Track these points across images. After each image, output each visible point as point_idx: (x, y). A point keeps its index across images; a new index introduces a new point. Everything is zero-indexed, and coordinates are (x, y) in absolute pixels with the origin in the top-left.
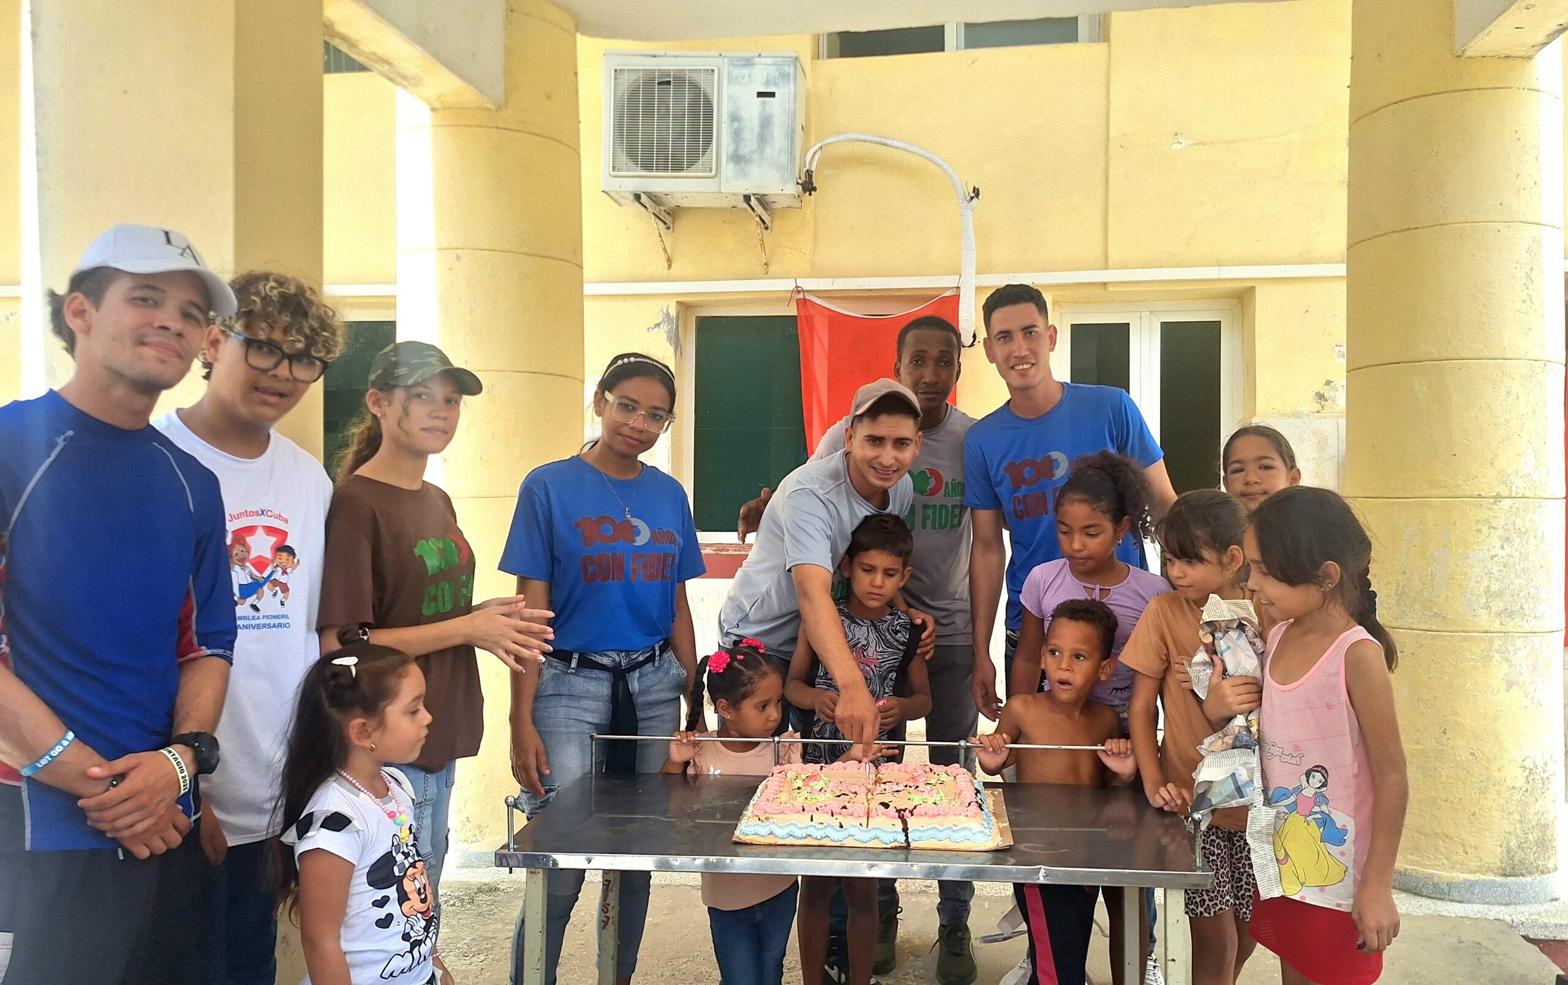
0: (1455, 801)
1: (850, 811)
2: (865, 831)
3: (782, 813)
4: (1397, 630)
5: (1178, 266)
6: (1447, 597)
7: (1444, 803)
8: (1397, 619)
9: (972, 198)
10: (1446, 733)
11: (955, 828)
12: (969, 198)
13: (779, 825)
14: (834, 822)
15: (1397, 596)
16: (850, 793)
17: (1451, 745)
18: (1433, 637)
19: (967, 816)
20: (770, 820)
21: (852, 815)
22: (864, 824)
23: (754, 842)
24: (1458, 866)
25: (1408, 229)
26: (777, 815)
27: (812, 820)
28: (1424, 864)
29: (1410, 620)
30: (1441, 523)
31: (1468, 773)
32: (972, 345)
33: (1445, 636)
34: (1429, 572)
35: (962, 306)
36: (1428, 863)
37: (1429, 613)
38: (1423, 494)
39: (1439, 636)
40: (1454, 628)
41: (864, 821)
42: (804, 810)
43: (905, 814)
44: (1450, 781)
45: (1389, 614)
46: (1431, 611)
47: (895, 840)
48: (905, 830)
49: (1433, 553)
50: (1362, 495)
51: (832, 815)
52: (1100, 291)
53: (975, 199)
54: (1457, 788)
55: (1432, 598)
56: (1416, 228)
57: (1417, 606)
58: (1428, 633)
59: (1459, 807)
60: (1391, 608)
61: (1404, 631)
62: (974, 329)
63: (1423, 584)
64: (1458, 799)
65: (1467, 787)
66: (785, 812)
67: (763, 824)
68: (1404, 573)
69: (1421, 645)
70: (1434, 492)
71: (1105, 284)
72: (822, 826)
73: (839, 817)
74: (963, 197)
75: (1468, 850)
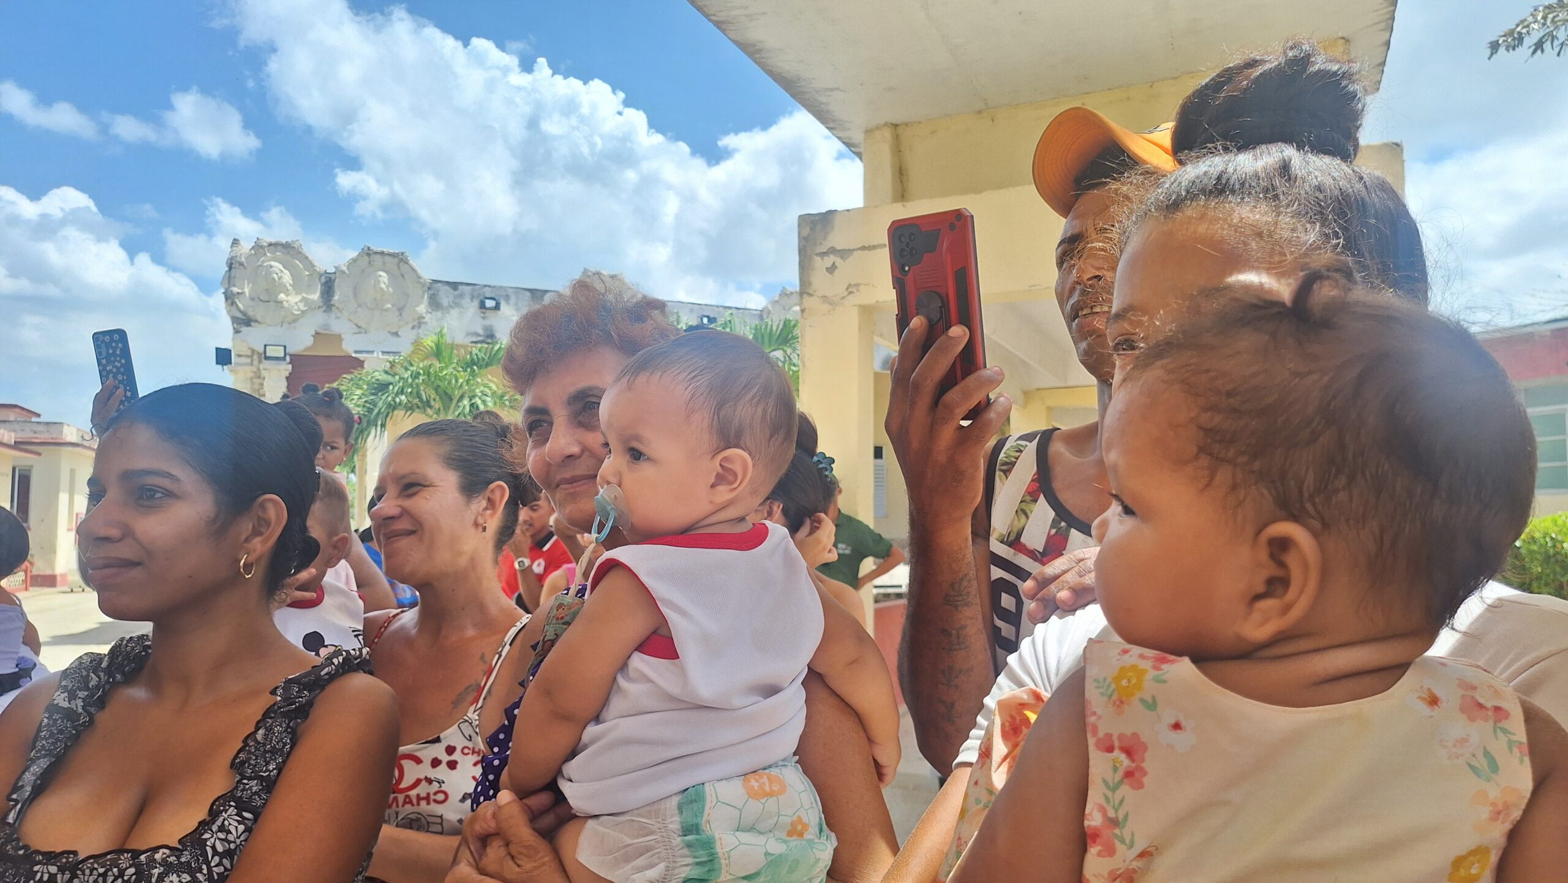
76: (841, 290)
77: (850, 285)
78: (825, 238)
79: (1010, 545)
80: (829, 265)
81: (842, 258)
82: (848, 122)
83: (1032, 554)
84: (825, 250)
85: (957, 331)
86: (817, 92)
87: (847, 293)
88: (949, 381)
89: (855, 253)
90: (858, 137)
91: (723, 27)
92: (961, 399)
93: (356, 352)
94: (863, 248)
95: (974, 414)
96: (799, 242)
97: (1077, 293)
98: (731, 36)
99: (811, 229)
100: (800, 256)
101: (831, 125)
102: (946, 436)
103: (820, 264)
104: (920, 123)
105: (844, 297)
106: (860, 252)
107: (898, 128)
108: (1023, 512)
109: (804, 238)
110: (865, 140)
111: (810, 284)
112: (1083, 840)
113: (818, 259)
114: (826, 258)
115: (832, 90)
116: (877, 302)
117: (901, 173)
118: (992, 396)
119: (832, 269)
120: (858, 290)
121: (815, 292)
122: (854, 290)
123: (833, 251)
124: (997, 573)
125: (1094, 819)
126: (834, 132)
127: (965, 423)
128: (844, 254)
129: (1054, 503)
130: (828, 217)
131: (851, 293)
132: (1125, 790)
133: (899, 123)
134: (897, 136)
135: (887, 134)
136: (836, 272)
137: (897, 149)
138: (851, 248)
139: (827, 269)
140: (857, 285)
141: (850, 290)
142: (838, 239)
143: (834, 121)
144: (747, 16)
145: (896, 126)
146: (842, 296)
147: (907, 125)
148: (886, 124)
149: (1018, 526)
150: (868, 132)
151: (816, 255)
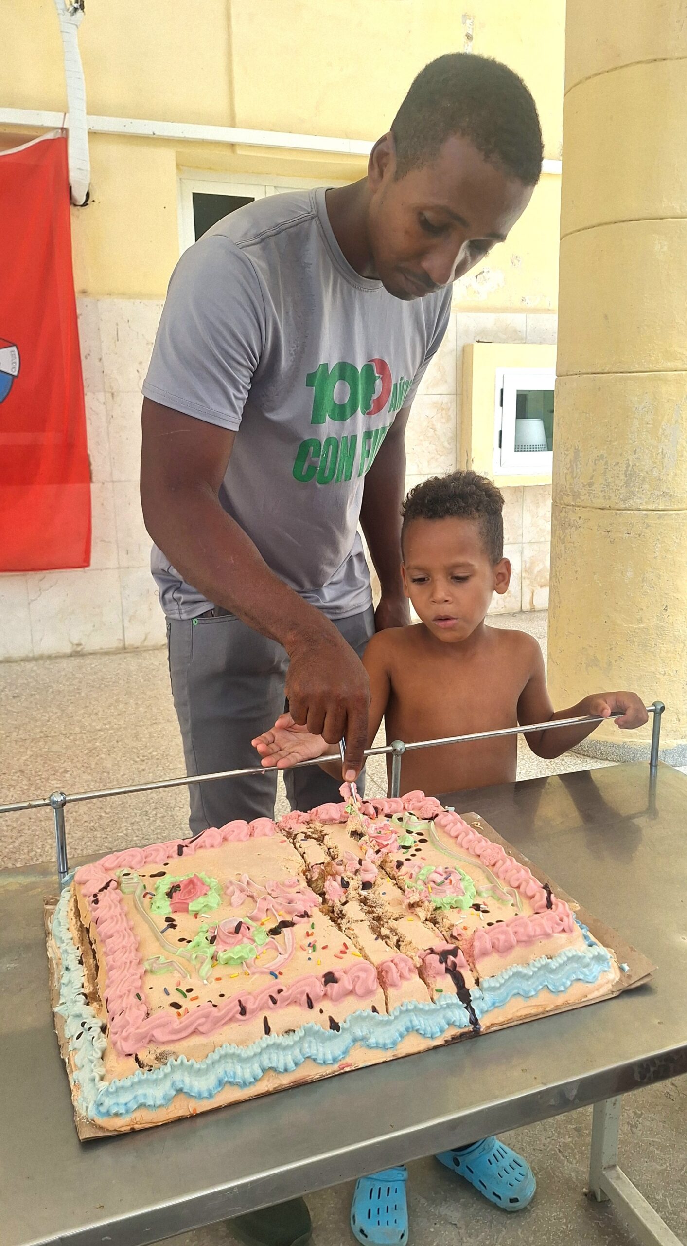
0: (672, 674)
1: (346, 982)
2: (389, 1023)
3: (195, 1032)
4: (624, 512)
5: (307, 133)
6: (676, 475)
7: (662, 676)
8: (624, 501)
9: (76, 9)
10: (667, 610)
11: (554, 964)
12: (71, 9)
13: (197, 1066)
14: (315, 1020)
15: (626, 477)
16: (296, 919)
17: (671, 621)
18: (660, 517)
19: (564, 930)
20: (171, 1059)
21: (352, 992)
22: (381, 1008)
23: (137, 1127)
24: (673, 733)
25: (655, 60)
26: (185, 1044)
27: (268, 1031)
28: (642, 736)
29: (638, 501)
30: (674, 398)
31: (684, 646)
32: (85, 204)
33: (672, 515)
34: (660, 450)
35: (71, 151)
36: (646, 734)
37: (657, 492)
38: (660, 367)
39: (666, 515)
40: (680, 506)
41: (378, 998)
42: (243, 1012)
43: (456, 960)
44: (669, 655)
45: (616, 496)
46: (659, 490)
47: (451, 1024)
48: (464, 995)
49: (665, 430)
50: (590, 371)
51: (311, 1006)
52: (227, 152)
53: (80, 11)
54: (674, 661)
55: (661, 477)
56: (664, 60)
57: (646, 486)
58: (655, 512)
59: (675, 679)
60: (618, 490)
61: (632, 512)
62: (87, 182)
63: (654, 463)
64: (675, 672)
65: (683, 659)
66: (201, 1029)
67: (153, 1076)
68: (635, 452)
69: (648, 526)
70: (670, 365)
71: (232, 146)
72: (296, 1037)
73: (326, 1005)
74: (62, 7)
75: (681, 717)
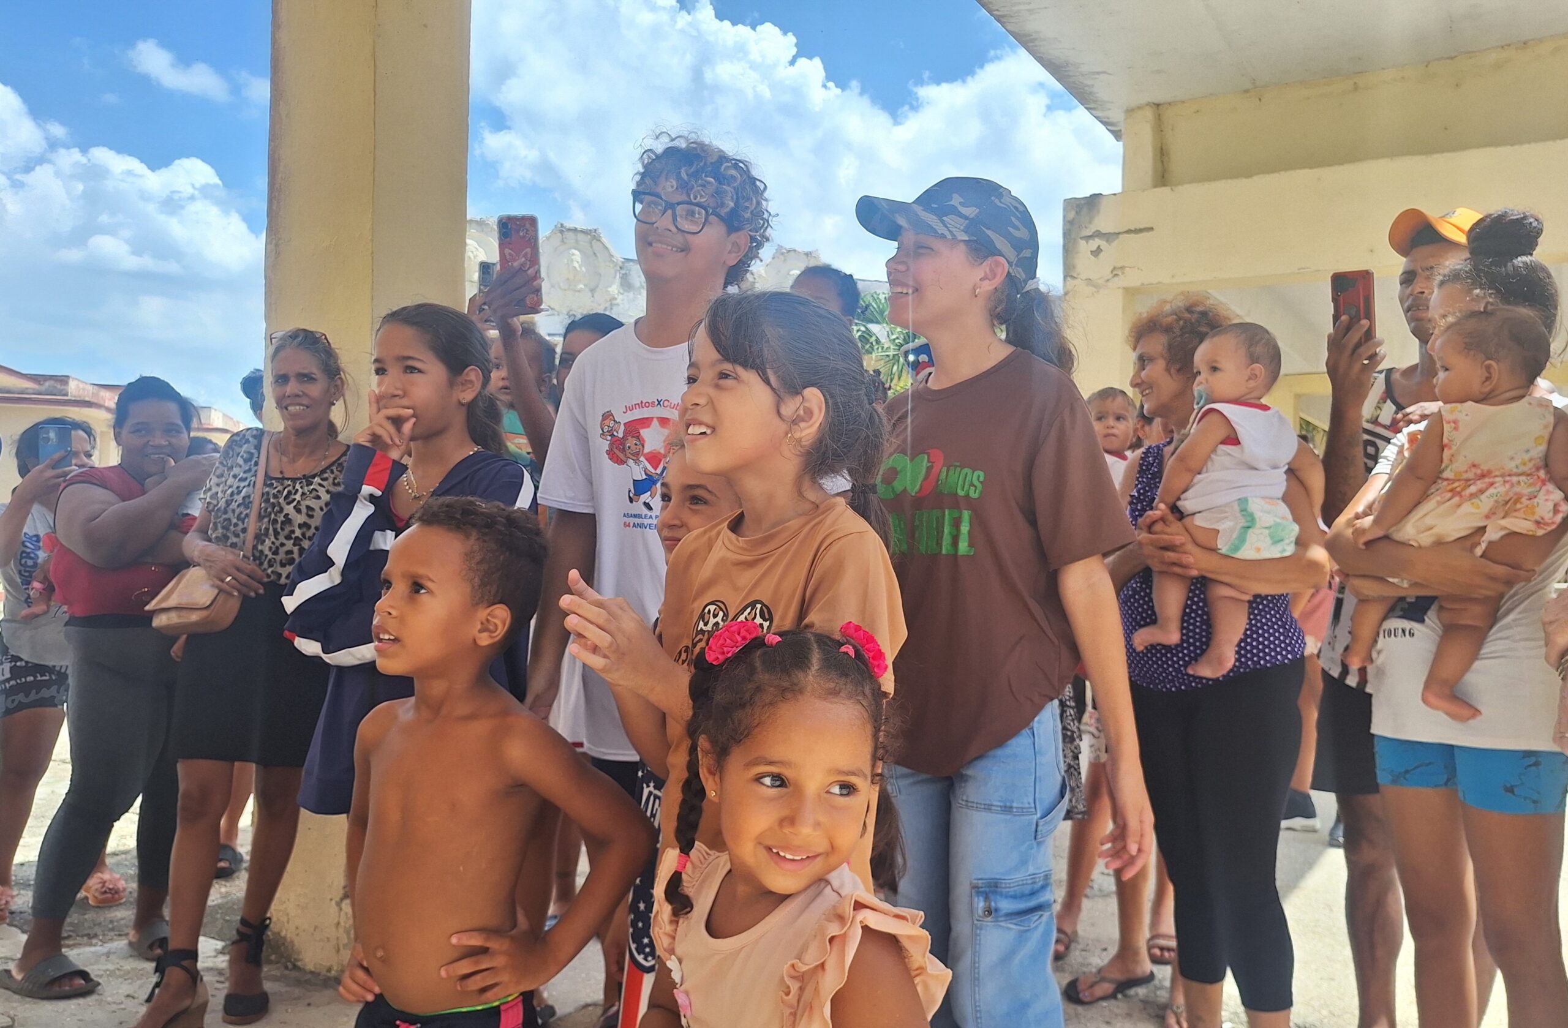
76: (1107, 272)
77: (1115, 268)
78: (1090, 222)
79: (1372, 423)
80: (1094, 248)
81: (1107, 241)
82: (1109, 102)
83: (1384, 427)
84: (1090, 234)
85: (1365, 322)
86: (1083, 75)
87: (1111, 276)
88: (1359, 345)
89: (1121, 236)
90: (1116, 115)
91: (1003, 20)
92: (1365, 351)
93: (549, 335)
94: (1129, 232)
95: (1370, 358)
96: (1064, 225)
97: (1410, 299)
98: (1009, 28)
99: (1077, 213)
100: (1064, 240)
101: (1092, 106)
102: (1357, 367)
103: (1085, 248)
104: (1183, 102)
105: (1108, 280)
106: (1125, 235)
107: (1161, 107)
108: (1378, 408)
109: (1069, 222)
110: (1125, 119)
111: (1074, 267)
112: (1442, 448)
113: (1083, 243)
114: (1091, 241)
115: (1098, 73)
116: (1143, 284)
117: (1162, 154)
118: (1378, 350)
119: (1097, 252)
120: (1123, 273)
121: (1078, 274)
122: (1120, 273)
123: (1098, 234)
124: (1366, 437)
125: (1445, 441)
126: (1093, 112)
127: (1366, 362)
128: (1109, 237)
129: (1395, 402)
130: (1093, 201)
131: (1116, 275)
132: (1454, 432)
133: (1162, 102)
134: (1159, 115)
135: (1149, 114)
136: (1101, 255)
137: (1159, 127)
138: (1117, 231)
139: (1092, 252)
140: (1122, 268)
141: (1115, 272)
142: (1104, 222)
143: (1095, 102)
144: (1029, 10)
145: (1158, 105)
146: (1106, 278)
147: (1170, 104)
148: (1148, 104)
149: (1376, 414)
150: (1130, 111)
151: (1081, 238)
